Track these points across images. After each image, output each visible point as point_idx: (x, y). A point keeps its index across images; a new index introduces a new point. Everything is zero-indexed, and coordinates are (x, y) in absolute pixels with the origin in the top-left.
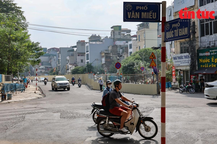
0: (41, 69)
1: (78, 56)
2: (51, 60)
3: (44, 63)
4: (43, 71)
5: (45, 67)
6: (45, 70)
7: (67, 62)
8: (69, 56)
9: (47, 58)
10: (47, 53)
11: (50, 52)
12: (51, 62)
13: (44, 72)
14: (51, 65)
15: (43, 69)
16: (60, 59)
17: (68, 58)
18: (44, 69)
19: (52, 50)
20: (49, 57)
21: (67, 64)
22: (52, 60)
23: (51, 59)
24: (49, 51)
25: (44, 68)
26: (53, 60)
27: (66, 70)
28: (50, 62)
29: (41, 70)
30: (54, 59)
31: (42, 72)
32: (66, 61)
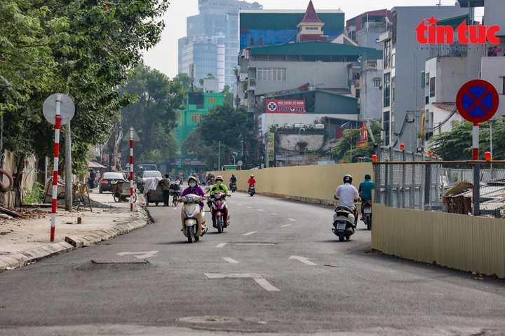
0: (303, 133)
1: (490, 54)
2: (361, 82)
3: (318, 98)
4: (314, 142)
5: (326, 120)
6: (325, 140)
7: (427, 91)
8: (439, 57)
9: (340, 66)
10: (339, 40)
11: (359, 34)
12: (358, 92)
13: (316, 147)
14: (358, 111)
15: (310, 131)
16: (393, 74)
17: (431, 67)
18: (318, 132)
19: (367, 24)
20: (349, 66)
21: (427, 102)
22: (367, 81)
23: (357, 76)
24: (352, 29)
25: (320, 126)
26: (371, 84)
27: (419, 141)
28: (354, 95)
29: (304, 138)
30: (375, 75)
31: (310, 148)
32: (423, 87)
